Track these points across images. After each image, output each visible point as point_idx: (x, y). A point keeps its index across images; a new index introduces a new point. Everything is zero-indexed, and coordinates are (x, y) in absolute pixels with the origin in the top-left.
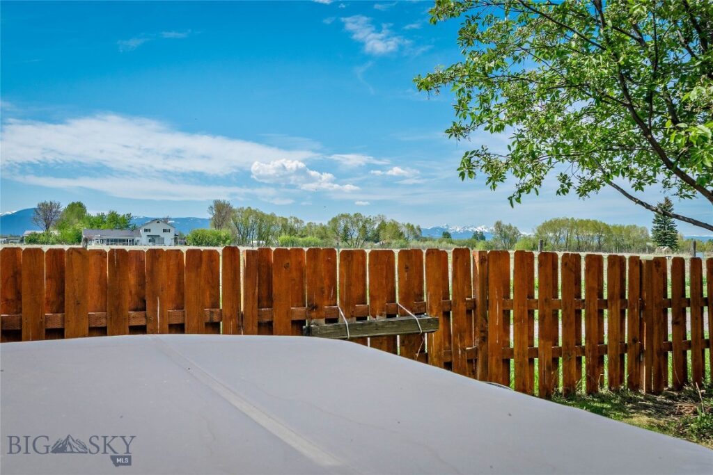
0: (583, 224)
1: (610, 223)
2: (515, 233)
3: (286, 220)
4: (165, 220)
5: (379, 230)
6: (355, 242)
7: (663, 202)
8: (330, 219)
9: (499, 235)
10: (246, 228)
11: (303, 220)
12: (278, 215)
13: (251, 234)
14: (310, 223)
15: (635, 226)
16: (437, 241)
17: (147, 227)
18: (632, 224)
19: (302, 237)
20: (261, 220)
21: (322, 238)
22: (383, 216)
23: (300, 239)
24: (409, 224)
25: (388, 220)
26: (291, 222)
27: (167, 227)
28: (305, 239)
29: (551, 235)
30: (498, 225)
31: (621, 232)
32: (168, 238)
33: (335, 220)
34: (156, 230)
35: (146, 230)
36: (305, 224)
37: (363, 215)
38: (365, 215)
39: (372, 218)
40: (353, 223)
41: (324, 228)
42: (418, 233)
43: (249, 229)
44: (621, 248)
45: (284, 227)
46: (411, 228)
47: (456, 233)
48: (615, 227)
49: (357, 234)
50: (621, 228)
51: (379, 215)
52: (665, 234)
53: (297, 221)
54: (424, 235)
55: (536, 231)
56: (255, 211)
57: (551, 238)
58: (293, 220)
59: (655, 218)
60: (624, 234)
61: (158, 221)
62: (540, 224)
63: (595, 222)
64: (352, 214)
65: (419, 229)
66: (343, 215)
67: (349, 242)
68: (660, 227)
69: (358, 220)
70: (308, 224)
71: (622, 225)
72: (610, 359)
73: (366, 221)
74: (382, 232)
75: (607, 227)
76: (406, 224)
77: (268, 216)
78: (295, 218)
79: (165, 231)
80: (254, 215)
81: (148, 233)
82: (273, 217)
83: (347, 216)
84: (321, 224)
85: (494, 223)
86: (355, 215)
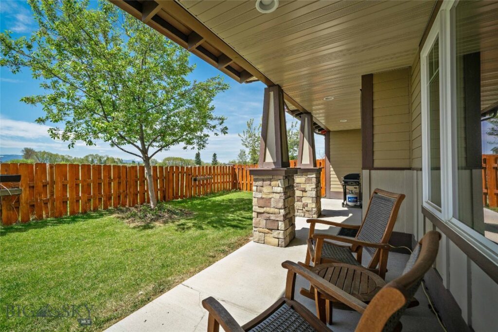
0: (177, 159)
1: (185, 158)
3: (64, 156)
5: (106, 160)
8: (85, 156)
14: (75, 157)
20: (51, 156)
22: (108, 155)
25: (109, 157)
29: (167, 162)
33: (87, 157)
36: (73, 158)
38: (100, 155)
40: (94, 157)
41: (83, 159)
49: (97, 162)
50: (188, 160)
51: (106, 155)
52: (198, 162)
53: (69, 156)
62: (164, 158)
64: (94, 154)
65: (122, 160)
66: (91, 155)
68: (197, 160)
69: (97, 157)
72: (114, 198)
73: (101, 157)
74: (107, 161)
75: (184, 160)
76: (117, 158)
77: (54, 155)
82: (57, 155)
83: (92, 155)
84: (80, 158)
86: (96, 155)
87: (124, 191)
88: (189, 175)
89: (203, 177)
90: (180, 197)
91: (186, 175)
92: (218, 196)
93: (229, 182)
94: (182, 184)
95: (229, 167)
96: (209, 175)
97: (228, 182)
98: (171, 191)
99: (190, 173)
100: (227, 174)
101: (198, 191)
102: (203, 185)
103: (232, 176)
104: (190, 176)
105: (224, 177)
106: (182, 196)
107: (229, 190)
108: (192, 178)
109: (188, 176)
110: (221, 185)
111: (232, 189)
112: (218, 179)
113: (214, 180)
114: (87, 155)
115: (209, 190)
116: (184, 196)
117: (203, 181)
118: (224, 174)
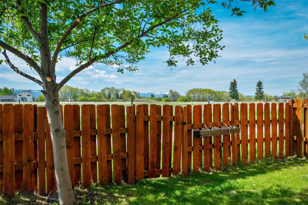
0: (205, 90)
1: (215, 90)
2: (178, 95)
3: (83, 90)
4: (29, 91)
6: (112, 99)
7: (233, 81)
8: (101, 90)
9: (171, 96)
10: (65, 94)
11: (90, 90)
12: (79, 88)
13: (68, 96)
14: (93, 91)
15: (225, 91)
16: (146, 98)
17: (20, 94)
18: (224, 91)
19: (89, 97)
20: (72, 90)
21: (98, 98)
22: (124, 88)
23: (89, 98)
24: (134, 92)
25: (126, 90)
26: (85, 91)
27: (29, 94)
28: (90, 98)
29: (192, 95)
30: (171, 91)
31: (220, 94)
32: (29, 99)
33: (103, 90)
34: (24, 95)
35: (20, 95)
36: (91, 92)
37: (115, 88)
39: (119, 89)
40: (111, 91)
42: (138, 95)
43: (67, 94)
44: (219, 100)
45: (82, 93)
46: (135, 93)
47: (157, 95)
48: (217, 92)
49: (113, 96)
50: (219, 92)
51: (122, 88)
52: (234, 94)
53: (87, 91)
54: (141, 96)
55: (186, 94)
56: (69, 87)
57: (192, 96)
58: (86, 90)
59: (230, 88)
60: (221, 94)
61: (25, 91)
62: (187, 91)
63: (209, 90)
64: (110, 88)
65: (138, 93)
66: (107, 88)
67: (110, 99)
68: (232, 91)
69: (113, 90)
70: (92, 92)
71: (220, 91)
73: (117, 90)
74: (123, 95)
75: (214, 92)
76: (133, 91)
77: (75, 89)
78: (87, 89)
79: (28, 95)
80: (69, 88)
81: (21, 97)
82: (77, 89)
84: (98, 92)
85: (169, 91)
86: (112, 88)
87: (29, 161)
88: (184, 124)
89: (217, 128)
90: (161, 172)
91: (177, 124)
92: (253, 174)
93: (281, 139)
94: (168, 144)
95: (281, 105)
96: (232, 123)
97: (278, 139)
98: (140, 158)
99: (186, 120)
100: (274, 122)
101: (206, 161)
102: (218, 147)
103: (288, 127)
104: (186, 128)
105: (267, 129)
106: (168, 171)
107: (282, 157)
108: (189, 131)
109: (180, 126)
110: (261, 146)
111: (289, 153)
112: (252, 133)
113: (245, 135)
114: (103, 88)
115: (230, 158)
116: (171, 171)
117: (218, 137)
118: (267, 123)
